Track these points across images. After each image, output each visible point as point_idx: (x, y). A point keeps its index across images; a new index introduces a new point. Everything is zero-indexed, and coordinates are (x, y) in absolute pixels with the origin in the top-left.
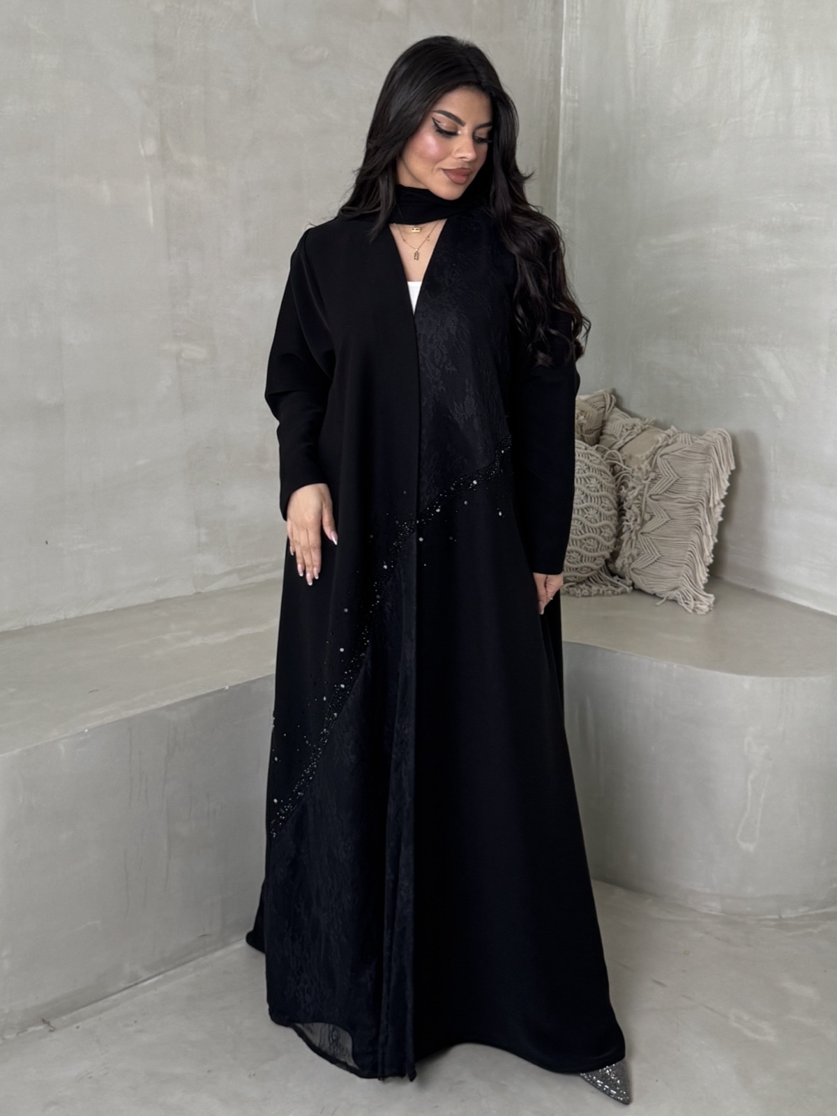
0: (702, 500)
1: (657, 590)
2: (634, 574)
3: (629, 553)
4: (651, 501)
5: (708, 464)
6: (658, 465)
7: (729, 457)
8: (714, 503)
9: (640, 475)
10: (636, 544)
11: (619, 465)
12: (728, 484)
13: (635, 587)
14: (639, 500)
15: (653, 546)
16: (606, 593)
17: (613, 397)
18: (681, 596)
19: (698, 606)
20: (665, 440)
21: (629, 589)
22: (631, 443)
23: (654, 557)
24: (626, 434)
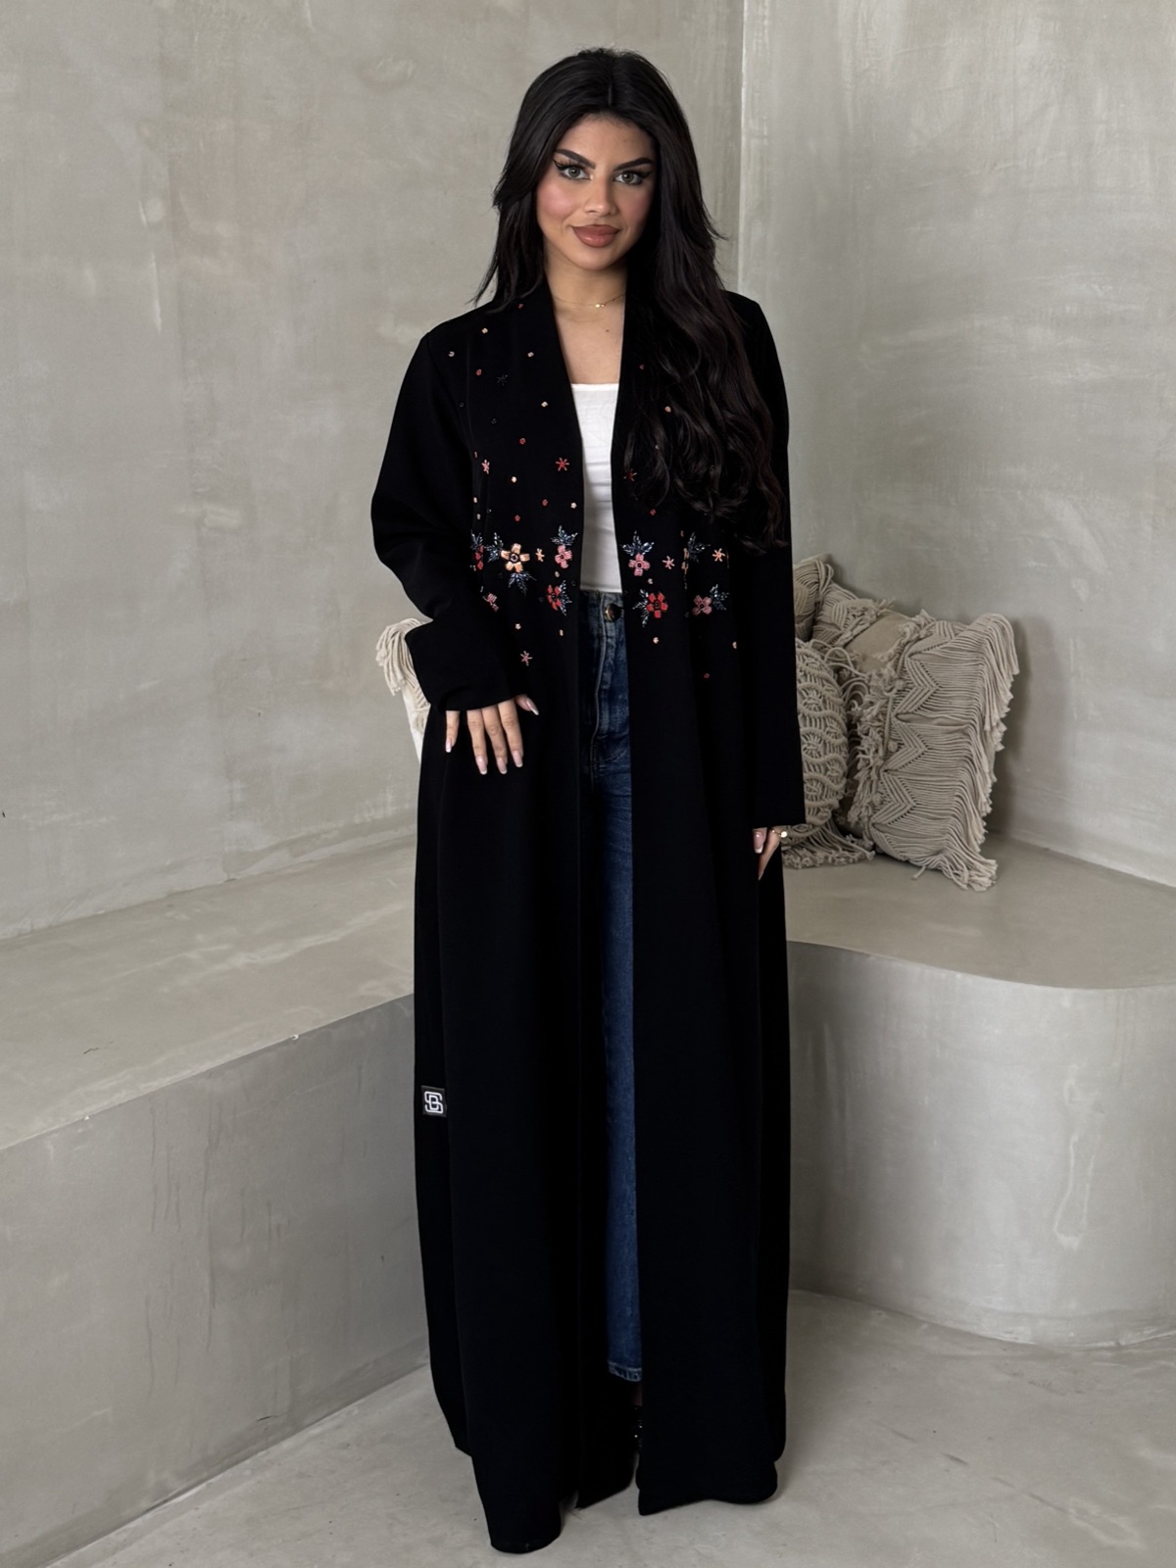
0: (973, 720)
1: (911, 855)
2: (877, 832)
3: (868, 800)
4: (899, 722)
5: (980, 667)
6: (907, 669)
7: (1011, 655)
8: (990, 723)
9: (880, 684)
10: (877, 787)
11: (847, 669)
12: (1010, 696)
13: (879, 850)
14: (879, 721)
15: (904, 790)
16: (837, 860)
17: (830, 567)
18: (948, 864)
19: (976, 878)
20: (914, 632)
21: (870, 854)
22: (862, 635)
23: (906, 806)
24: (855, 623)
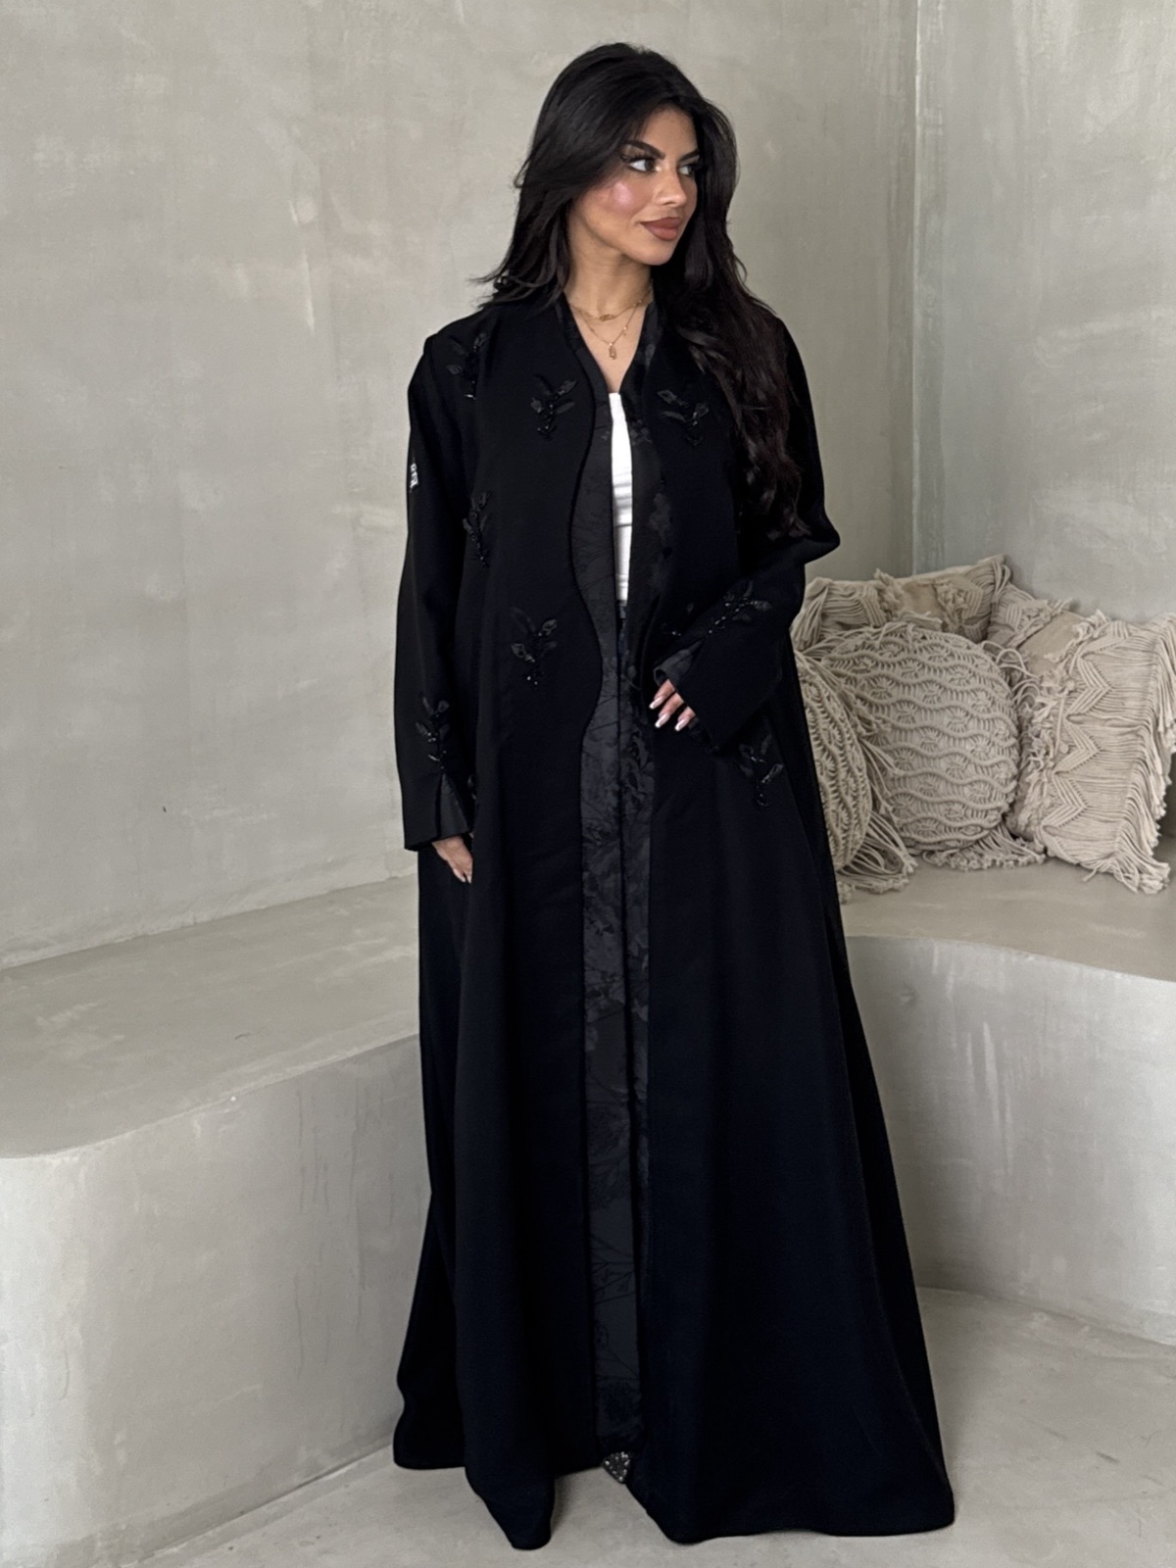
0: (1148, 722)
1: (1083, 859)
2: (1047, 835)
3: (1039, 803)
4: (1070, 723)
5: (1154, 667)
6: (1080, 669)
8: (1165, 725)
9: (1051, 685)
11: (1019, 671)
13: (1049, 853)
14: (1051, 722)
16: (1005, 863)
17: (1007, 568)
18: (1118, 867)
19: (1146, 881)
20: (1088, 632)
21: (1040, 858)
22: (1035, 636)
23: (1077, 810)
24: (1031, 623)
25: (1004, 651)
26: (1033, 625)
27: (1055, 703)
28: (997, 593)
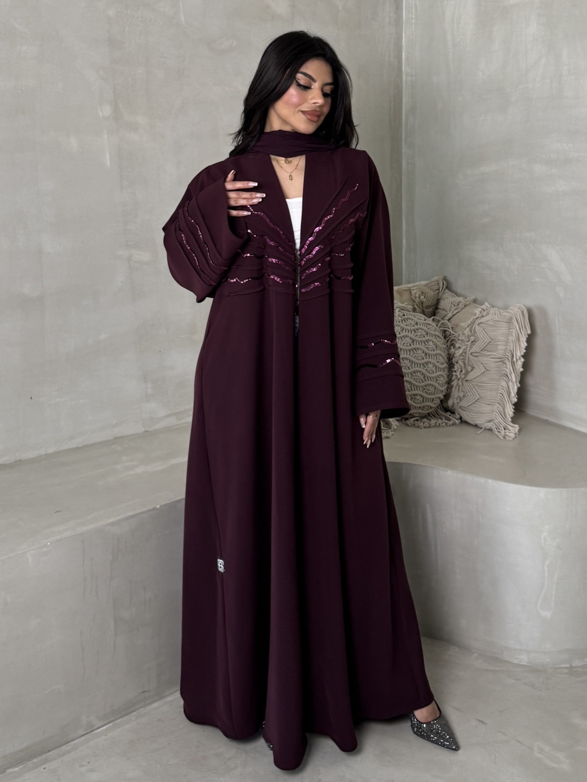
0: (508, 356)
1: (478, 422)
2: (462, 411)
3: (457, 395)
4: (472, 357)
5: (511, 330)
6: (476, 331)
7: (526, 325)
8: (516, 358)
9: (463, 338)
10: (462, 389)
11: (449, 331)
12: (526, 344)
13: (462, 420)
14: (463, 356)
15: (474, 390)
16: (441, 424)
17: (445, 282)
18: (495, 427)
19: (508, 434)
20: (481, 313)
21: (457, 422)
22: (457, 315)
23: (475, 398)
24: (454, 309)
25: (442, 321)
26: (455, 309)
27: (465, 347)
28: (440, 294)
